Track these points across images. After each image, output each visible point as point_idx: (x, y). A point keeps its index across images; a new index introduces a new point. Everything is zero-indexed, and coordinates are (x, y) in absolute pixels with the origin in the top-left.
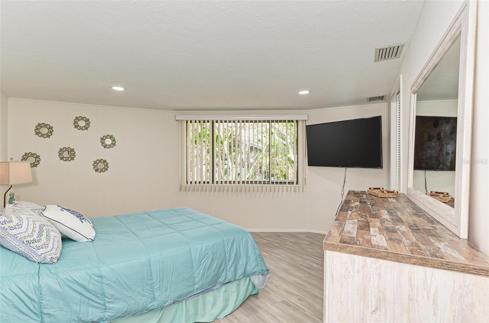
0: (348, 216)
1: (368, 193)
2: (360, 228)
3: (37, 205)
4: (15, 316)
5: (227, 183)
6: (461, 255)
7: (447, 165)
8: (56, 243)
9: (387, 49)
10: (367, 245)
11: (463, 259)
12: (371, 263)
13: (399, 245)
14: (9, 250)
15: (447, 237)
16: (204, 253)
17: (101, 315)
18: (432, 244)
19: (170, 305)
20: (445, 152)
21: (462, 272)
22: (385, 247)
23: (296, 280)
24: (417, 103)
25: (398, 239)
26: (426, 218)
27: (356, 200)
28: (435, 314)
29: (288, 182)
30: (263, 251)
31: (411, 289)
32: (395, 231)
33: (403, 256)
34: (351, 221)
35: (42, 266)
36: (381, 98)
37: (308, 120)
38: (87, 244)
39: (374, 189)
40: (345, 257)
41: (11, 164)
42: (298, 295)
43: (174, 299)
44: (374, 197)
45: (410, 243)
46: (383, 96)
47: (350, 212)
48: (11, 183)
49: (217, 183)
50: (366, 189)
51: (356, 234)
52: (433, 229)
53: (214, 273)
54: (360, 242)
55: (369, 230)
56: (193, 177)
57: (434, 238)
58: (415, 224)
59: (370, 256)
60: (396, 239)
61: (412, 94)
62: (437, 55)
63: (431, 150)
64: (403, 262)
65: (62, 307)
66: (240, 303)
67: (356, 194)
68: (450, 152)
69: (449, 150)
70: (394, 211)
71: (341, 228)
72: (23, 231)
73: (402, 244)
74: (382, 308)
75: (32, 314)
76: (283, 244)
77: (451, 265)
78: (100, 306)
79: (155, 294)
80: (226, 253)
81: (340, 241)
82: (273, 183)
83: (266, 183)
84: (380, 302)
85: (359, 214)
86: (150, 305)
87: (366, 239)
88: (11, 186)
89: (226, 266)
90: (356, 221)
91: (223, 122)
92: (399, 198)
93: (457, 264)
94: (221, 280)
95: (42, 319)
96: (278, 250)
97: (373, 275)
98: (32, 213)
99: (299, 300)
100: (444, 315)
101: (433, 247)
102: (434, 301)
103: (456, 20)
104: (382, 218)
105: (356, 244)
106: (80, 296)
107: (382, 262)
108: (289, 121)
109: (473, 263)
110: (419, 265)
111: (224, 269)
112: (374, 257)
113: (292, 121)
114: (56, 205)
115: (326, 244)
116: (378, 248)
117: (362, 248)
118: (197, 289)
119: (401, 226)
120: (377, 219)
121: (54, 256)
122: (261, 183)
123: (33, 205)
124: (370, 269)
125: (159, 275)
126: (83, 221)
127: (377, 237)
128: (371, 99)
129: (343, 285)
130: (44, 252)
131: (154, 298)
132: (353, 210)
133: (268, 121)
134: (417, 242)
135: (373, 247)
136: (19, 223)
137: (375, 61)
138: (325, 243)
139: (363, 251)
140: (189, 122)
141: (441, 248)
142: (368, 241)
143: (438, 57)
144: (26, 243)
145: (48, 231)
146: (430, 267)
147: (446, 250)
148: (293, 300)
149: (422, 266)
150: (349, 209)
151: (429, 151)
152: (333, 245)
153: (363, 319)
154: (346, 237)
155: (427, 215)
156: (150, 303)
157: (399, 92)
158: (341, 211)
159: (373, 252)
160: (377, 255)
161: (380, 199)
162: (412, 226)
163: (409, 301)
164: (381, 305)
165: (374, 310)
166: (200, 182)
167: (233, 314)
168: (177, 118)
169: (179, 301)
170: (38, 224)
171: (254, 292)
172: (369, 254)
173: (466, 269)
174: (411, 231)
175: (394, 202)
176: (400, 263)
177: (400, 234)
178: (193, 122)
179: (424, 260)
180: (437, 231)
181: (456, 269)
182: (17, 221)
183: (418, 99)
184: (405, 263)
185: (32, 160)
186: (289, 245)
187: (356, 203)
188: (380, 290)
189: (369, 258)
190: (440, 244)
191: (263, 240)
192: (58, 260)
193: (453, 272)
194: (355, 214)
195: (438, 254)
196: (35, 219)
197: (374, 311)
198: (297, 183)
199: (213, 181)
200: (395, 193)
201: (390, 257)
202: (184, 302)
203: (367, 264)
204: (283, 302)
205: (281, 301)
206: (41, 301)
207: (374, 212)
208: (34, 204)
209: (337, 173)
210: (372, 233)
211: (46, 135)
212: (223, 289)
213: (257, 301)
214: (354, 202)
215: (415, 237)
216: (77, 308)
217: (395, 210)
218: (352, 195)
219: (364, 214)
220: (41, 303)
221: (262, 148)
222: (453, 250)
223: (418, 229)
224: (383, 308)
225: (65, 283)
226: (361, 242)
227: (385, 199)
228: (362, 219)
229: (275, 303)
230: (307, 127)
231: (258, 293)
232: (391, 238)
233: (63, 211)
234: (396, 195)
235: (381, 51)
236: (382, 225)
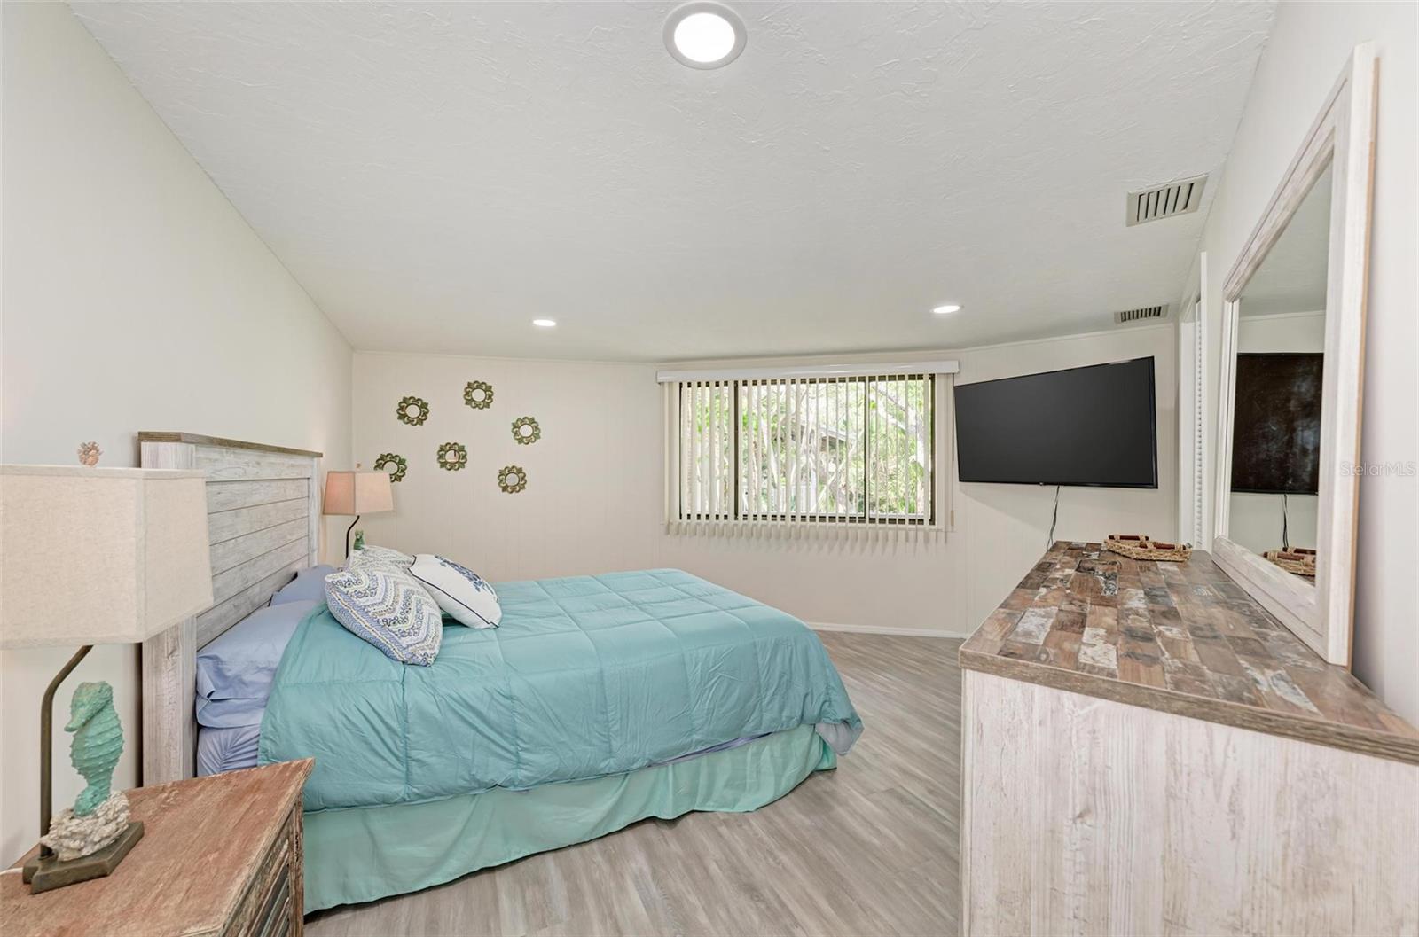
0: (1037, 599)
1: (1105, 549)
2: (1061, 626)
3: (400, 554)
4: (364, 757)
5: (766, 519)
6: (1311, 701)
7: (1303, 480)
8: (432, 626)
9: (1159, 192)
10: (1065, 664)
11: (1315, 709)
12: (1072, 706)
13: (1147, 668)
14: (356, 635)
15: (1289, 657)
16: (713, 667)
17: (511, 773)
18: (1241, 671)
19: (641, 768)
20: (1299, 447)
21: (1307, 739)
22: (1111, 671)
23: (925, 746)
24: (1240, 322)
25: (1149, 656)
26: (1248, 613)
27: (1068, 563)
28: (1234, 836)
29: (910, 520)
30: (849, 675)
31: (1172, 773)
32: (1148, 638)
33: (1153, 692)
34: (1041, 611)
35: (409, 669)
36: (1157, 312)
37: (959, 373)
38: (486, 632)
39: (1122, 538)
40: (1012, 688)
41: (357, 475)
42: (929, 782)
43: (651, 757)
44: (1119, 559)
45: (1180, 665)
46: (1160, 308)
47: (1043, 591)
48: (358, 512)
49: (744, 519)
50: (1100, 538)
51: (1043, 638)
52: (1257, 638)
53: (735, 711)
54: (1048, 656)
55: (1082, 633)
56: (692, 505)
57: (1252, 659)
58: (1210, 625)
59: (1071, 689)
60: (1145, 655)
61: (1226, 302)
62: (1282, 203)
63: (1267, 444)
64: (1151, 707)
65: (442, 750)
66: (792, 784)
67: (1072, 549)
68: (1310, 447)
69: (1307, 443)
70: (1163, 593)
71: (1010, 625)
72: (378, 601)
73: (1157, 668)
74: (1099, 810)
75: (394, 759)
76: (896, 661)
77: (1276, 720)
78: (508, 755)
79: (614, 743)
80: (760, 672)
81: (1001, 651)
82: (872, 520)
83: (857, 519)
84: (1095, 795)
85: (1067, 595)
86: (602, 765)
87: (1067, 650)
88: (358, 517)
89: (761, 699)
90: (1055, 610)
91: (759, 382)
92: (1189, 563)
93: (1293, 720)
94: (748, 728)
95: (408, 769)
96: (886, 675)
97: (1077, 732)
98: (393, 567)
99: (930, 792)
100: (1257, 839)
101: (1239, 678)
102: (1231, 804)
103: (1325, 117)
104: (1126, 607)
105: (1038, 659)
106: (473, 732)
107: (1099, 703)
108: (912, 377)
109: (1339, 721)
110: (1194, 716)
111: (756, 705)
112: (1079, 692)
113: (920, 377)
114: (431, 554)
115: (965, 656)
116: (1090, 672)
117: (1051, 669)
118: (699, 742)
119: (1169, 627)
120: (1110, 608)
121: (429, 652)
122: (844, 521)
123: (394, 554)
124: (1069, 717)
125: (619, 706)
126: (480, 587)
127: (1096, 648)
128: (1126, 317)
129: (1005, 751)
130: (413, 642)
131: (611, 752)
132: (1055, 587)
133: (862, 379)
134: (1200, 665)
135: (1077, 669)
136: (372, 587)
137: (1129, 224)
138: (963, 653)
139: (1052, 675)
140: (685, 385)
141: (1261, 682)
142: (1070, 656)
143: (1284, 209)
144: (382, 624)
145: (419, 603)
146: (1221, 723)
147: (1274, 688)
148: (916, 790)
149: (1201, 719)
150: (1043, 582)
151: (1265, 446)
152: (982, 658)
153: (1052, 831)
154: (1018, 645)
155: (1253, 605)
156: (603, 760)
157: (1199, 299)
158: (1022, 587)
159: (1077, 680)
160: (1087, 687)
161: (1134, 563)
162: (1201, 629)
163: (1167, 800)
164: (1098, 803)
165: (1081, 813)
166: (708, 516)
167: (776, 806)
168: (660, 379)
169: (660, 764)
170: (402, 588)
171: (825, 765)
172: (1068, 684)
173: (1319, 733)
174: (1193, 640)
175: (1171, 572)
176: (1145, 710)
177: (1160, 644)
178: (694, 385)
179: (1206, 705)
180: (1266, 644)
181: (1289, 732)
182: (369, 582)
183: (1242, 313)
184: (1157, 709)
185: (391, 467)
186: (910, 666)
187: (1067, 570)
188: (1095, 768)
189: (1068, 692)
190: (1263, 673)
191: (849, 650)
192: (436, 660)
193: (1284, 740)
194: (1056, 596)
195: (1246, 694)
196: (398, 580)
197: (1081, 816)
198: (932, 521)
199: (736, 514)
200: (1176, 550)
201: (1119, 693)
202: (670, 766)
203: (1063, 706)
204: (890, 791)
205: (887, 791)
206: (407, 735)
207: (1108, 593)
208: (396, 552)
209: (1039, 498)
210: (1085, 638)
211: (415, 420)
212: (753, 748)
213: (829, 782)
214: (1062, 568)
215: (1198, 653)
216: (468, 754)
217: (1167, 590)
218: (1062, 551)
219: (1079, 596)
220: (406, 738)
221: (847, 439)
222: (1294, 688)
223: (1215, 637)
224: (1102, 809)
225: (449, 705)
226: (1051, 657)
227: (1149, 564)
228: (1073, 608)
229: (872, 792)
230: (957, 389)
231: (835, 768)
232: (1133, 653)
233: (445, 566)
234: (1180, 555)
235: (1144, 199)
236: (1118, 623)
